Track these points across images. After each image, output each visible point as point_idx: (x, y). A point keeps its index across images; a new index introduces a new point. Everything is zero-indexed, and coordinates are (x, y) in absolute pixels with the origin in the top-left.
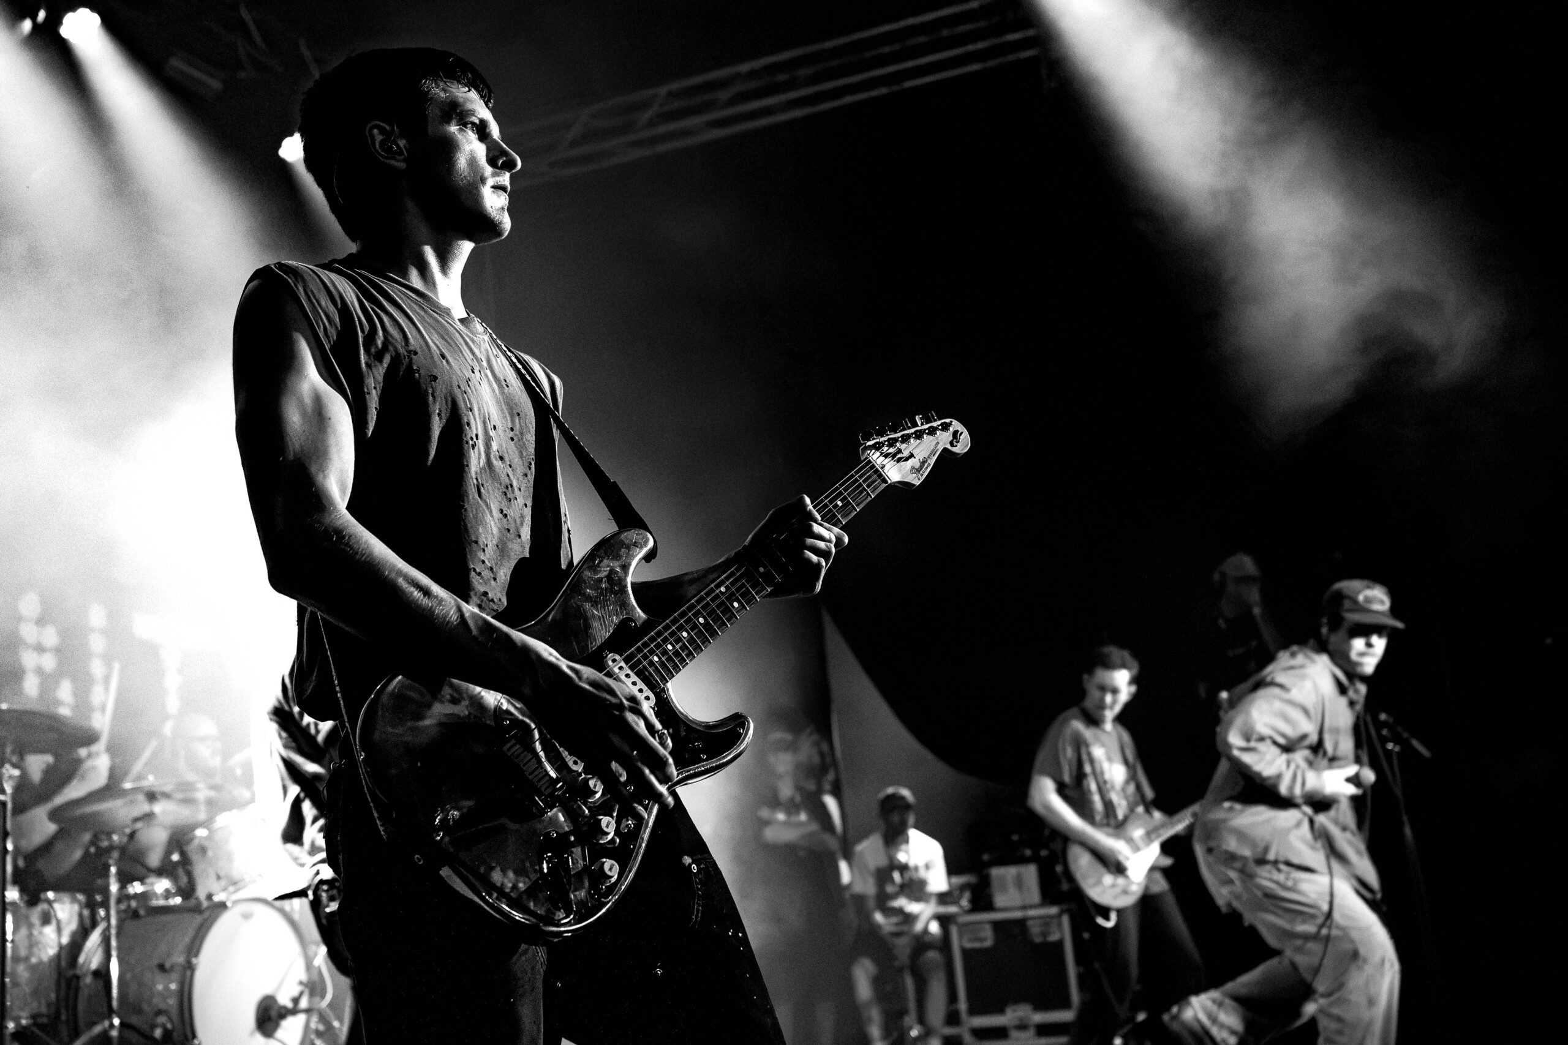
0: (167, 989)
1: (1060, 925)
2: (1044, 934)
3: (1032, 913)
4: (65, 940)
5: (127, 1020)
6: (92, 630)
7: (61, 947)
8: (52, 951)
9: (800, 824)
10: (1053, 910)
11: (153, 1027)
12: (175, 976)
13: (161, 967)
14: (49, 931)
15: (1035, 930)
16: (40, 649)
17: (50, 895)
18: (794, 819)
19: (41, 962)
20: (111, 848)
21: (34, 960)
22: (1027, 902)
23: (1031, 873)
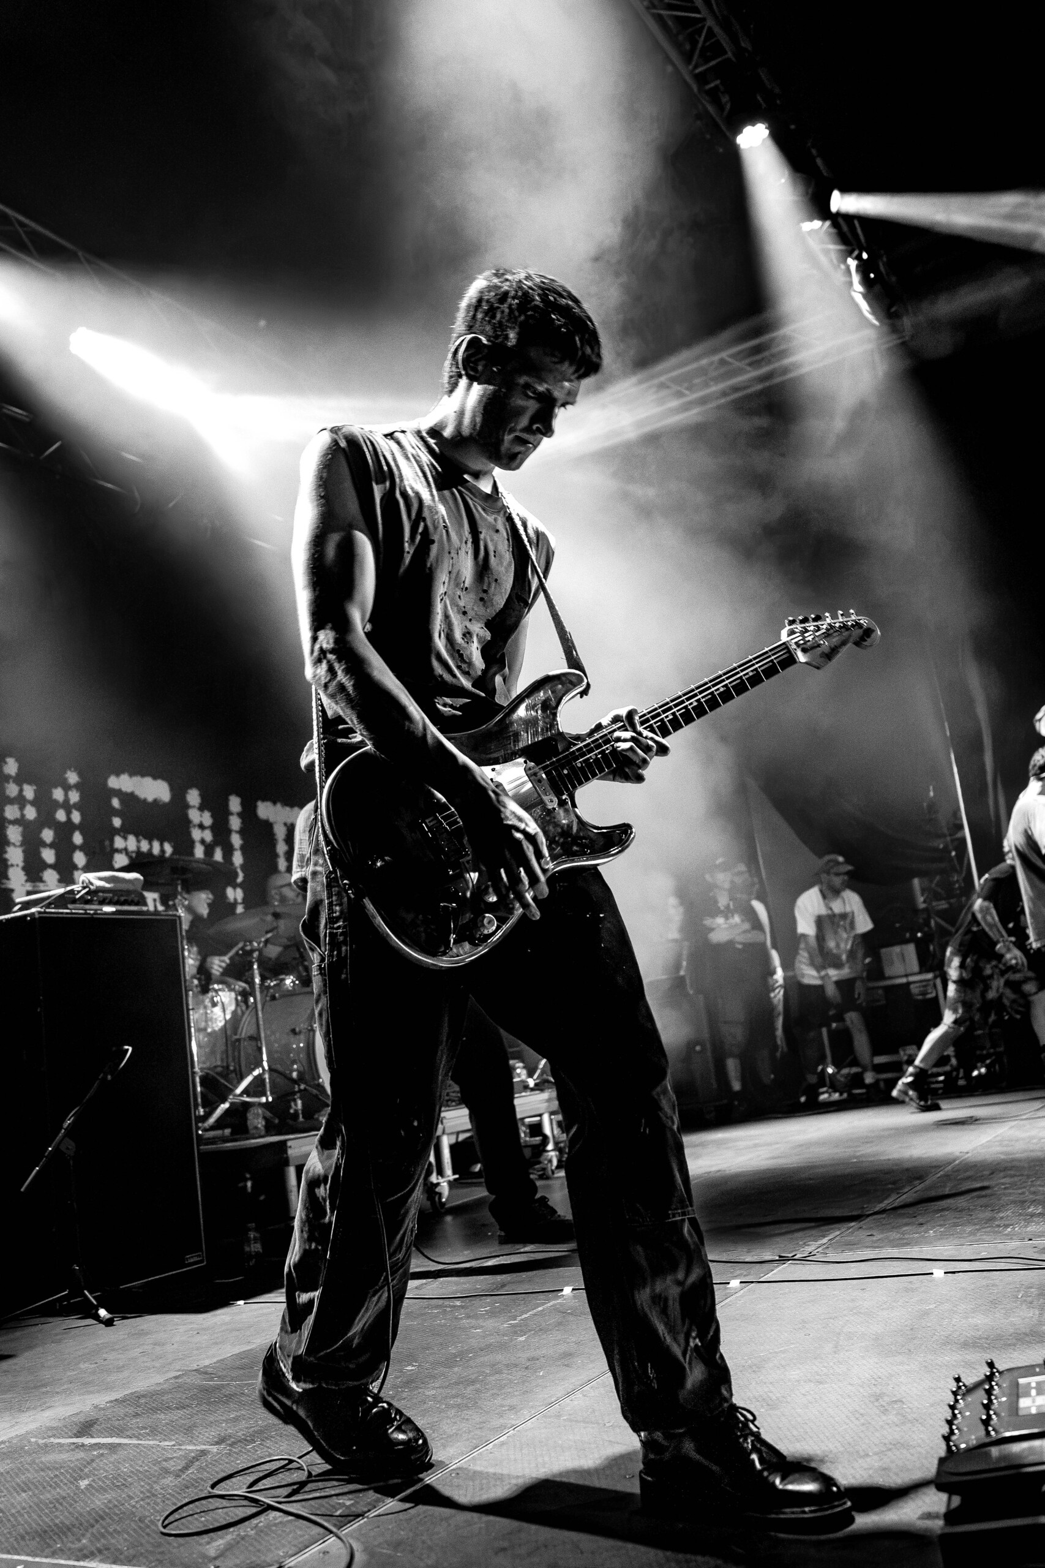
0: (298, 1046)
1: (935, 986)
2: (924, 994)
3: (911, 979)
4: (228, 1017)
5: (273, 1067)
6: (232, 814)
7: (226, 1022)
8: (221, 1024)
9: (736, 925)
10: (930, 976)
11: (292, 1071)
12: (302, 1037)
13: (293, 1031)
14: (217, 1010)
15: (914, 989)
16: (201, 826)
17: (216, 986)
18: (731, 921)
19: (214, 1032)
20: (252, 951)
21: (209, 1030)
22: (909, 971)
23: (910, 950)
